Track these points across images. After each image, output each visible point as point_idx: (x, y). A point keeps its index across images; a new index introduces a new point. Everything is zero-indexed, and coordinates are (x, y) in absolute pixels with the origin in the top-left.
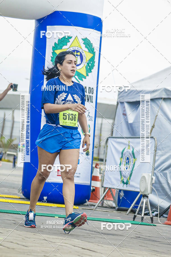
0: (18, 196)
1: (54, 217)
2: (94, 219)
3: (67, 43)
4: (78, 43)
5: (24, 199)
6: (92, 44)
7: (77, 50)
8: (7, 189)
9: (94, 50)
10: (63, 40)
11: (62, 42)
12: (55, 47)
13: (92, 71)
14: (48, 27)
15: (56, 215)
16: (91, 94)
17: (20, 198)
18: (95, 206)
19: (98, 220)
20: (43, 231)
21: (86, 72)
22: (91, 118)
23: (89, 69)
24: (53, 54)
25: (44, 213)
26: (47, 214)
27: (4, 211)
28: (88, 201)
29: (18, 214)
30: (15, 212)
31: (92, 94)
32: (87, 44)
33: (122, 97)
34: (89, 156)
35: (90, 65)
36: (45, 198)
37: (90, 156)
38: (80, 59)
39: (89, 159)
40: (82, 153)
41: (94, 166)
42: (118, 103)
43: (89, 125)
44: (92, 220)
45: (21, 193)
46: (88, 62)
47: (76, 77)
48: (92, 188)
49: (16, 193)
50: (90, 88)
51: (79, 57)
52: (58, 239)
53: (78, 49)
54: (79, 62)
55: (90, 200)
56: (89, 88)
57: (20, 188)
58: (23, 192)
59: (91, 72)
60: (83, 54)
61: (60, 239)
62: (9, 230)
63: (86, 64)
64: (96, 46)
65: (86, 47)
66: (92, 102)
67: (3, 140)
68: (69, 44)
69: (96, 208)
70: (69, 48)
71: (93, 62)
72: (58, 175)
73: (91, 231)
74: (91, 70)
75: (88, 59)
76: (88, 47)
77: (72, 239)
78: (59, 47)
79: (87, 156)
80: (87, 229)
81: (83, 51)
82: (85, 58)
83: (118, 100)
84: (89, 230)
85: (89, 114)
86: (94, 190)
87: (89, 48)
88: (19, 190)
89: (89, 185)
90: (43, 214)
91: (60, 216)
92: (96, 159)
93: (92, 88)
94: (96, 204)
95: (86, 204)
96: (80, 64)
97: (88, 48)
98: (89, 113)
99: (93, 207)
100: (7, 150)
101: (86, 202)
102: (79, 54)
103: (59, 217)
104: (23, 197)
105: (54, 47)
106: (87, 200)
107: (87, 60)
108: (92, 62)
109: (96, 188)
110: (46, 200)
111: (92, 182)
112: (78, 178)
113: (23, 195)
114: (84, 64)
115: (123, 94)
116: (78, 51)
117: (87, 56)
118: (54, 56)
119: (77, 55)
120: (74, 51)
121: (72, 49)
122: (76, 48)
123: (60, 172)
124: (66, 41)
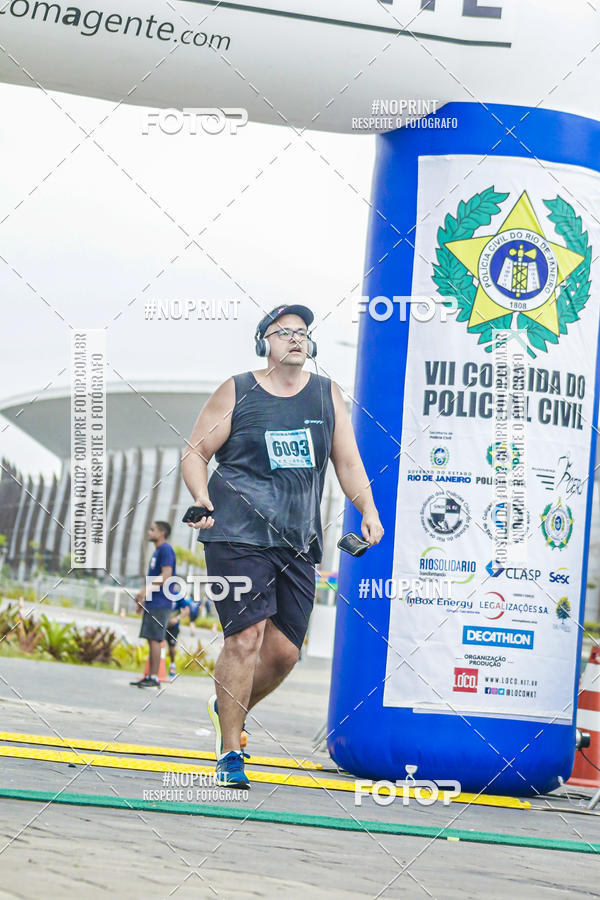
0: (315, 763)
1: (446, 839)
3: (490, 215)
4: (531, 215)
5: (335, 771)
6: (580, 218)
7: (527, 240)
9: (586, 239)
10: (475, 206)
11: (471, 212)
12: (449, 229)
13: (580, 314)
14: (421, 159)
15: (455, 832)
16: (575, 399)
17: (318, 770)
18: (590, 799)
20: (404, 889)
21: (559, 320)
22: (576, 482)
23: (570, 309)
24: (439, 256)
27: (265, 817)
28: (565, 780)
29: (314, 826)
30: (304, 821)
31: (581, 397)
32: (563, 219)
34: (567, 621)
35: (572, 293)
36: (411, 769)
37: (573, 620)
38: (536, 272)
39: (567, 630)
40: (543, 609)
41: (586, 654)
43: (569, 510)
44: (582, 851)
45: (323, 751)
46: (564, 284)
47: (524, 337)
48: (578, 736)
49: (306, 752)
50: (574, 376)
51: (533, 266)
53: (528, 236)
54: (532, 283)
55: (571, 780)
56: (570, 375)
57: (320, 734)
58: (332, 749)
59: (578, 319)
60: (547, 255)
62: (287, 882)
63: (558, 291)
64: (593, 224)
65: (558, 230)
66: (580, 427)
68: (497, 220)
69: (593, 808)
70: (497, 234)
71: (584, 282)
72: (456, 689)
73: (579, 891)
74: (575, 314)
75: (565, 274)
76: (566, 229)
78: (461, 231)
79: (561, 620)
80: (565, 884)
81: (548, 245)
82: (556, 270)
84: (573, 889)
85: (569, 470)
86: (585, 743)
87: (569, 234)
88: (316, 739)
89: (570, 723)
90: (405, 826)
91: (465, 836)
92: (590, 629)
93: (581, 377)
94: (594, 795)
95: (556, 792)
96: (538, 292)
97: (564, 234)
98: (569, 466)
99: (581, 804)
101: (558, 785)
102: (532, 254)
103: (461, 840)
104: (333, 765)
105: (446, 231)
106: (560, 779)
107: (564, 277)
108: (580, 282)
109: (593, 733)
111: (579, 711)
112: (529, 698)
113: (332, 757)
114: (552, 289)
116: (528, 246)
117: (563, 261)
118: (444, 264)
119: (526, 259)
120: (514, 244)
121: (507, 237)
122: (524, 233)
123: (464, 677)
124: (486, 210)
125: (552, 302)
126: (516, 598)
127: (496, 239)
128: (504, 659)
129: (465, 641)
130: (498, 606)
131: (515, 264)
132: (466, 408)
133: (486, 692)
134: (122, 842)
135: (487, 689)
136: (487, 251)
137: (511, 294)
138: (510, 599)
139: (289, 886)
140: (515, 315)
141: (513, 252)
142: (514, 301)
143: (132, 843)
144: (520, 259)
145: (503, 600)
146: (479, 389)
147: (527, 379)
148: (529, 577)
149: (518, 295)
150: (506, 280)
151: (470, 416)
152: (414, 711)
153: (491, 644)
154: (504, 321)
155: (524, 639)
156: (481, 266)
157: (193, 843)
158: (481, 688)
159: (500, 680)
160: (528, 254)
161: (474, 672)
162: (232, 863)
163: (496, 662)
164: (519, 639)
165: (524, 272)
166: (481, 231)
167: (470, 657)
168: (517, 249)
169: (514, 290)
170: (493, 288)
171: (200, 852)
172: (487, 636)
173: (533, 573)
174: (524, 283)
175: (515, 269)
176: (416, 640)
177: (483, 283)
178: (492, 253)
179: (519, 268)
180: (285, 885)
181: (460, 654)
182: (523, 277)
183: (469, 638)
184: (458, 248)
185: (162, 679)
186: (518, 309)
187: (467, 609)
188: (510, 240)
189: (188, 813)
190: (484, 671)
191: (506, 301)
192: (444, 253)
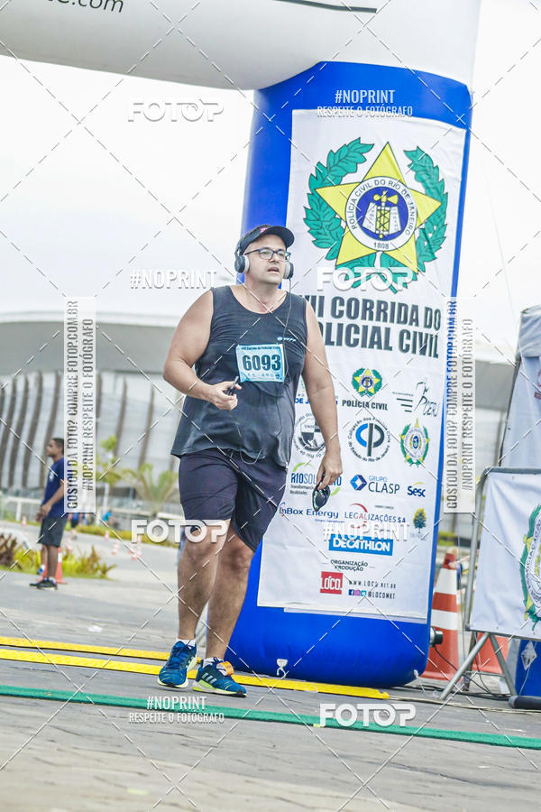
1: (311, 725)
2: (440, 735)
3: (357, 164)
4: (394, 167)
6: (437, 166)
7: (390, 187)
8: (160, 632)
9: (443, 186)
10: (342, 156)
11: (340, 161)
12: (319, 177)
13: (436, 254)
14: (295, 113)
15: (319, 720)
16: (432, 331)
18: (442, 690)
19: (454, 736)
20: (273, 771)
21: (417, 259)
22: (432, 405)
23: (428, 249)
24: (310, 201)
28: (421, 673)
31: (437, 329)
32: (422, 168)
33: (532, 339)
34: (423, 530)
35: (430, 235)
36: (282, 663)
37: (428, 530)
38: (397, 216)
39: (423, 538)
40: (402, 520)
41: (440, 560)
42: (519, 359)
43: (425, 430)
44: (434, 737)
46: (423, 226)
48: (432, 634)
50: (431, 310)
51: (395, 210)
52: (324, 796)
53: (390, 183)
54: (394, 225)
55: (425, 673)
56: (427, 309)
59: (435, 258)
60: (407, 200)
61: (331, 796)
62: (168, 764)
63: (417, 232)
64: (449, 173)
65: (418, 178)
66: (436, 356)
67: (146, 474)
68: (362, 168)
69: (445, 699)
70: (363, 181)
71: (440, 225)
72: (322, 591)
73: (431, 773)
74: (433, 254)
75: (423, 218)
76: (425, 177)
77: (369, 799)
79: (418, 529)
80: (417, 766)
81: (409, 192)
82: (415, 214)
83: (521, 350)
84: (425, 771)
85: (426, 395)
86: (438, 640)
87: (428, 181)
89: (425, 622)
90: (275, 714)
91: (329, 723)
92: (445, 538)
93: (437, 311)
94: (446, 686)
95: (412, 684)
96: (399, 233)
97: (423, 181)
98: (426, 390)
99: (434, 694)
100: (157, 506)
101: (413, 678)
102: (394, 199)
105: (316, 178)
106: (416, 672)
107: (422, 221)
108: (437, 225)
109: (446, 631)
110: (284, 668)
111: (433, 611)
112: (386, 599)
114: (412, 231)
115: (536, 330)
116: (391, 192)
117: (422, 206)
118: (315, 208)
119: (389, 204)
120: (378, 191)
121: (372, 184)
122: (387, 180)
123: (330, 580)
124: (352, 159)
125: (412, 243)
126: (377, 509)
127: (361, 185)
128: (366, 564)
129: (332, 548)
130: (361, 516)
131: (379, 208)
132: (334, 338)
133: (350, 594)
134: (19, 727)
135: (350, 591)
136: (353, 196)
137: (374, 236)
138: (372, 510)
139: (170, 767)
140: (379, 254)
141: (376, 198)
142: (377, 242)
143: (28, 727)
144: (383, 204)
145: (366, 511)
146: (345, 321)
147: (388, 312)
148: (389, 490)
149: (381, 236)
150: (370, 223)
151: (338, 345)
152: (285, 611)
153: (354, 550)
154: (367, 260)
155: (385, 546)
156: (348, 210)
157: (83, 729)
158: (345, 590)
159: (363, 583)
160: (391, 199)
161: (340, 576)
162: (119, 746)
163: (359, 567)
164: (379, 546)
165: (387, 215)
166: (348, 179)
167: (336, 562)
168: (381, 194)
169: (377, 232)
170: (359, 229)
171: (90, 736)
172: (351, 544)
173: (393, 487)
174: (386, 226)
175: (379, 213)
176: (288, 547)
177: (350, 225)
178: (358, 198)
179: (383, 212)
180: (166, 766)
181: (327, 560)
182: (386, 220)
183: (335, 545)
184: (327, 194)
185: (58, 581)
186: (381, 249)
187: (333, 519)
188: (374, 186)
189: (80, 702)
190: (348, 575)
191: (371, 242)
192: (315, 198)
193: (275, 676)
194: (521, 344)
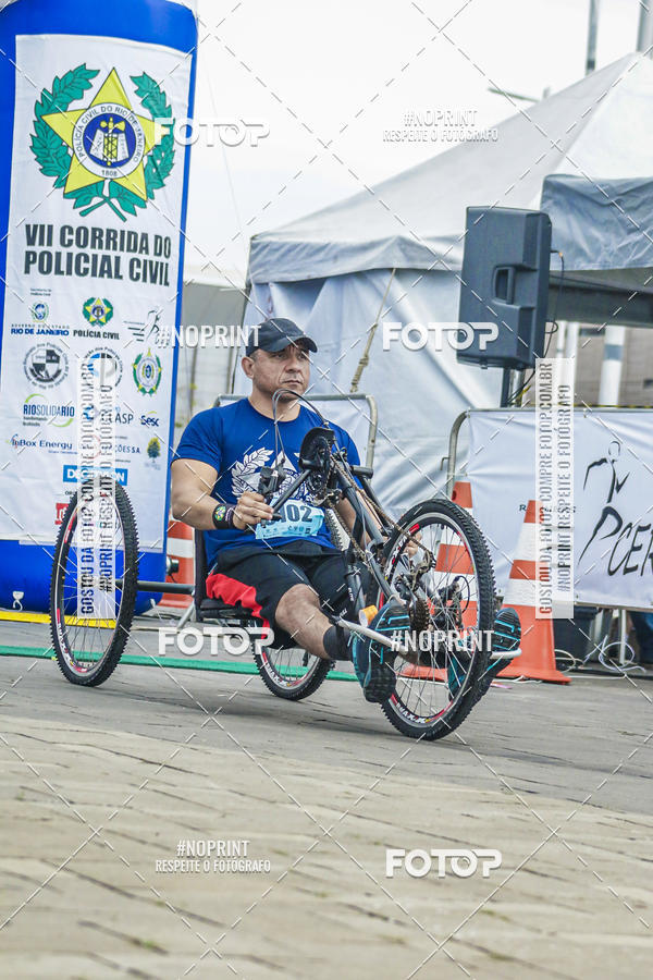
1: (50, 659)
2: (178, 664)
3: (82, 90)
4: (119, 91)
6: (164, 92)
7: (116, 113)
9: (170, 113)
10: (69, 82)
11: (66, 87)
13: (165, 181)
14: (18, 38)
16: (162, 259)
18: (179, 618)
19: (191, 665)
20: (13, 706)
21: (146, 186)
23: (157, 178)
24: (36, 128)
25: (16, 644)
26: (25, 649)
28: (157, 603)
31: (167, 257)
32: (149, 94)
33: (261, 265)
34: (157, 459)
35: (158, 162)
36: (18, 595)
37: (162, 459)
38: (125, 143)
39: (157, 468)
40: (135, 450)
42: (249, 286)
43: (158, 359)
46: (151, 153)
47: (114, 201)
48: (168, 563)
50: (160, 237)
51: (122, 137)
53: (117, 109)
54: (122, 152)
55: (162, 601)
56: (157, 237)
59: (163, 185)
60: (134, 127)
63: (145, 159)
64: (176, 98)
65: (145, 104)
66: (167, 284)
68: (89, 94)
69: (181, 626)
70: (89, 108)
72: (57, 522)
74: (161, 181)
76: (152, 103)
79: (152, 459)
80: (158, 696)
81: (136, 118)
82: (143, 141)
83: (251, 276)
85: (158, 323)
86: (174, 568)
87: (155, 107)
89: (161, 551)
90: (14, 648)
93: (167, 239)
94: (183, 614)
95: (149, 613)
96: (127, 160)
97: (150, 108)
98: (157, 319)
99: (171, 622)
101: (150, 607)
102: (121, 126)
106: (153, 601)
107: (150, 148)
108: (165, 152)
109: (181, 559)
110: (20, 600)
111: (169, 540)
114: (140, 158)
115: (265, 256)
116: (117, 119)
117: (149, 132)
118: (41, 136)
119: (116, 131)
120: (105, 117)
121: (99, 111)
122: (114, 106)
124: (78, 85)
125: (140, 170)
127: (88, 112)
129: (66, 479)
131: (106, 135)
132: (63, 267)
136: (80, 124)
137: (102, 163)
140: (107, 182)
141: (103, 124)
142: (105, 169)
144: (110, 131)
146: (75, 250)
147: (118, 240)
148: (123, 420)
149: (109, 164)
150: (97, 150)
151: (67, 274)
152: (20, 544)
154: (96, 188)
155: (120, 476)
156: (74, 137)
160: (118, 126)
165: (114, 142)
166: (74, 105)
167: (71, 493)
168: (107, 121)
169: (105, 159)
170: (86, 157)
173: (126, 417)
174: (114, 153)
175: (106, 140)
176: (22, 480)
177: (77, 153)
178: (85, 125)
179: (110, 139)
181: (61, 491)
182: (114, 147)
183: (69, 476)
184: (54, 121)
186: (109, 177)
187: (66, 450)
188: (101, 113)
191: (99, 170)
192: (40, 125)
193: (11, 608)
194: (251, 270)
